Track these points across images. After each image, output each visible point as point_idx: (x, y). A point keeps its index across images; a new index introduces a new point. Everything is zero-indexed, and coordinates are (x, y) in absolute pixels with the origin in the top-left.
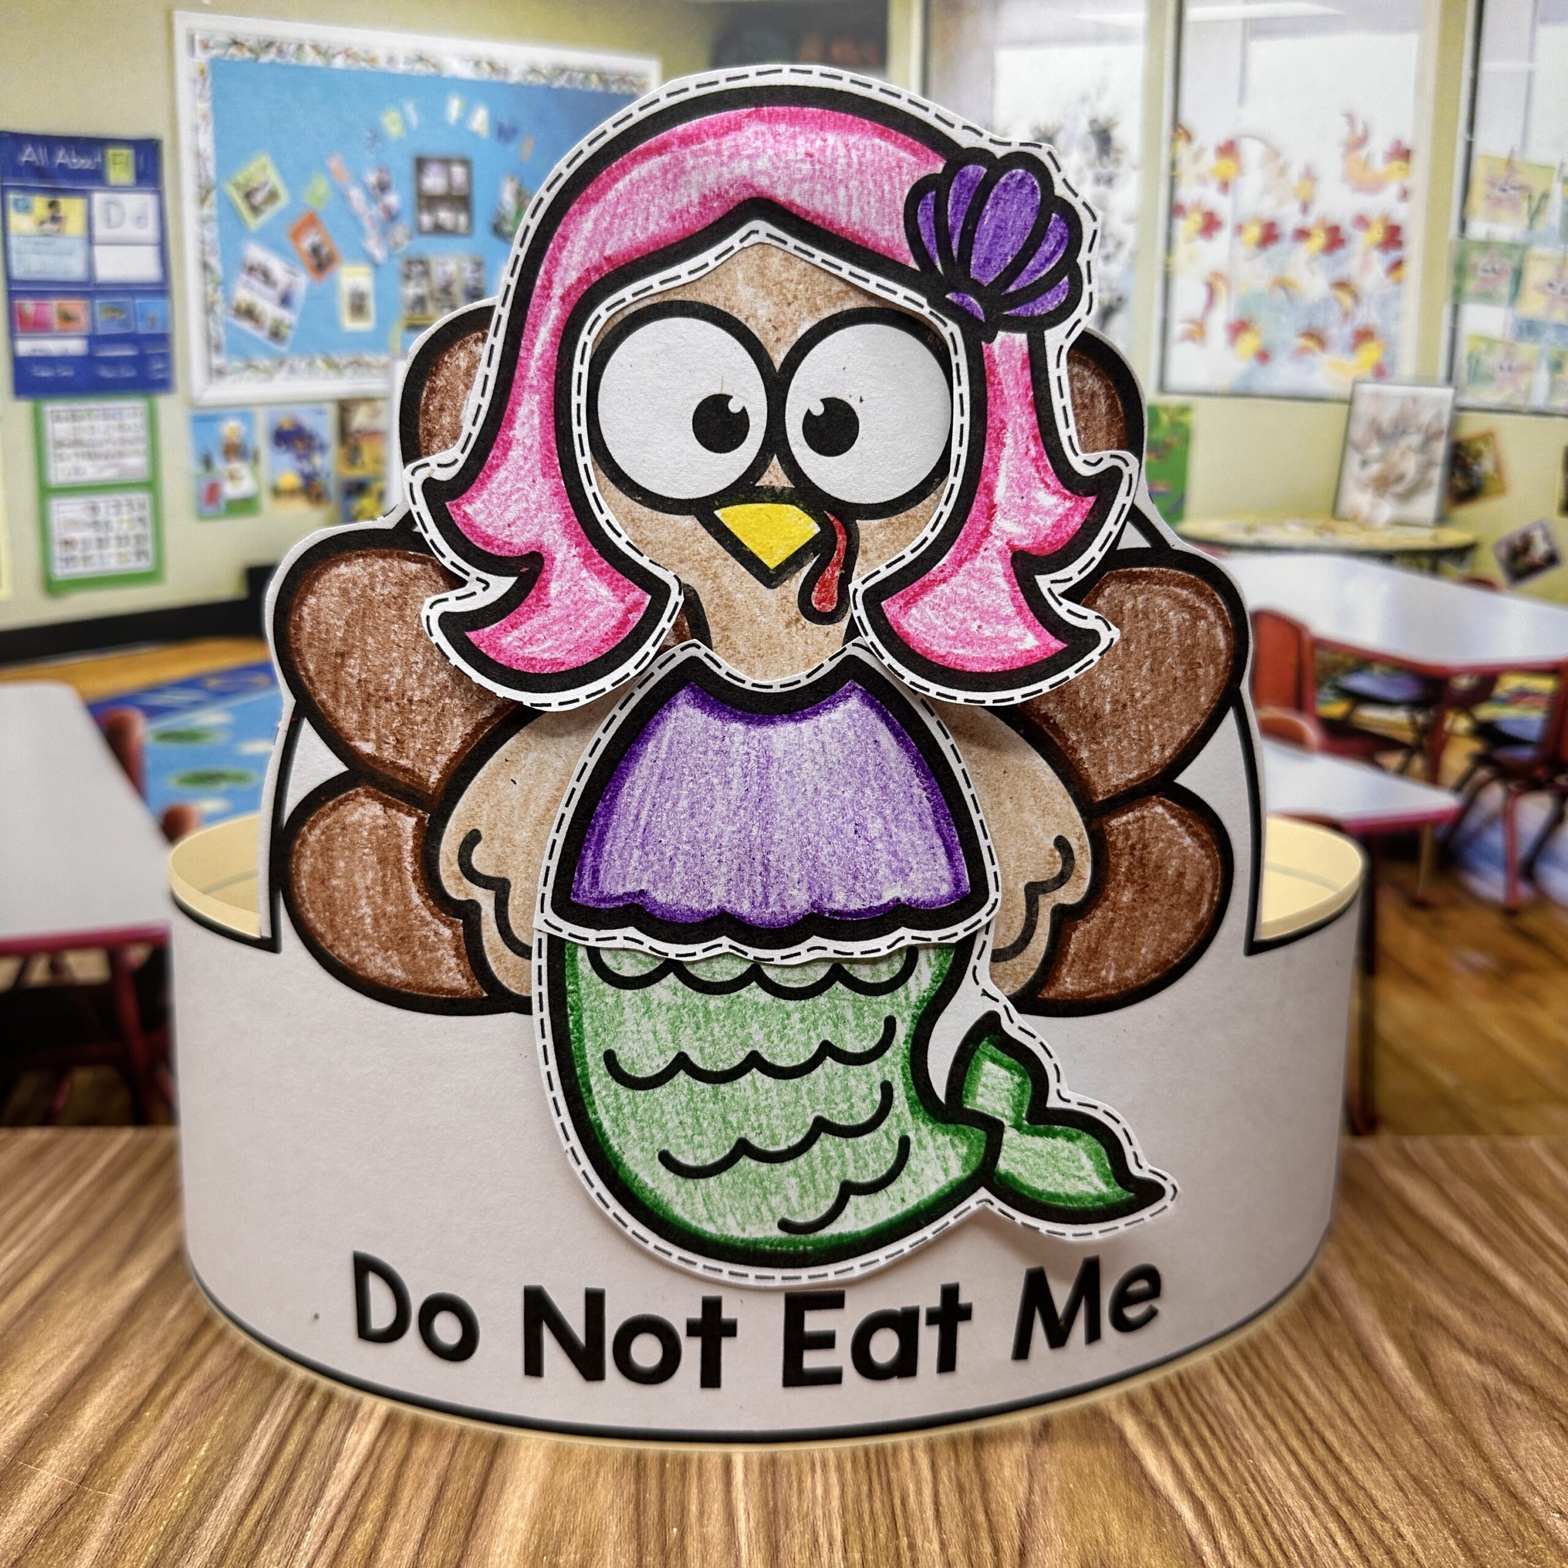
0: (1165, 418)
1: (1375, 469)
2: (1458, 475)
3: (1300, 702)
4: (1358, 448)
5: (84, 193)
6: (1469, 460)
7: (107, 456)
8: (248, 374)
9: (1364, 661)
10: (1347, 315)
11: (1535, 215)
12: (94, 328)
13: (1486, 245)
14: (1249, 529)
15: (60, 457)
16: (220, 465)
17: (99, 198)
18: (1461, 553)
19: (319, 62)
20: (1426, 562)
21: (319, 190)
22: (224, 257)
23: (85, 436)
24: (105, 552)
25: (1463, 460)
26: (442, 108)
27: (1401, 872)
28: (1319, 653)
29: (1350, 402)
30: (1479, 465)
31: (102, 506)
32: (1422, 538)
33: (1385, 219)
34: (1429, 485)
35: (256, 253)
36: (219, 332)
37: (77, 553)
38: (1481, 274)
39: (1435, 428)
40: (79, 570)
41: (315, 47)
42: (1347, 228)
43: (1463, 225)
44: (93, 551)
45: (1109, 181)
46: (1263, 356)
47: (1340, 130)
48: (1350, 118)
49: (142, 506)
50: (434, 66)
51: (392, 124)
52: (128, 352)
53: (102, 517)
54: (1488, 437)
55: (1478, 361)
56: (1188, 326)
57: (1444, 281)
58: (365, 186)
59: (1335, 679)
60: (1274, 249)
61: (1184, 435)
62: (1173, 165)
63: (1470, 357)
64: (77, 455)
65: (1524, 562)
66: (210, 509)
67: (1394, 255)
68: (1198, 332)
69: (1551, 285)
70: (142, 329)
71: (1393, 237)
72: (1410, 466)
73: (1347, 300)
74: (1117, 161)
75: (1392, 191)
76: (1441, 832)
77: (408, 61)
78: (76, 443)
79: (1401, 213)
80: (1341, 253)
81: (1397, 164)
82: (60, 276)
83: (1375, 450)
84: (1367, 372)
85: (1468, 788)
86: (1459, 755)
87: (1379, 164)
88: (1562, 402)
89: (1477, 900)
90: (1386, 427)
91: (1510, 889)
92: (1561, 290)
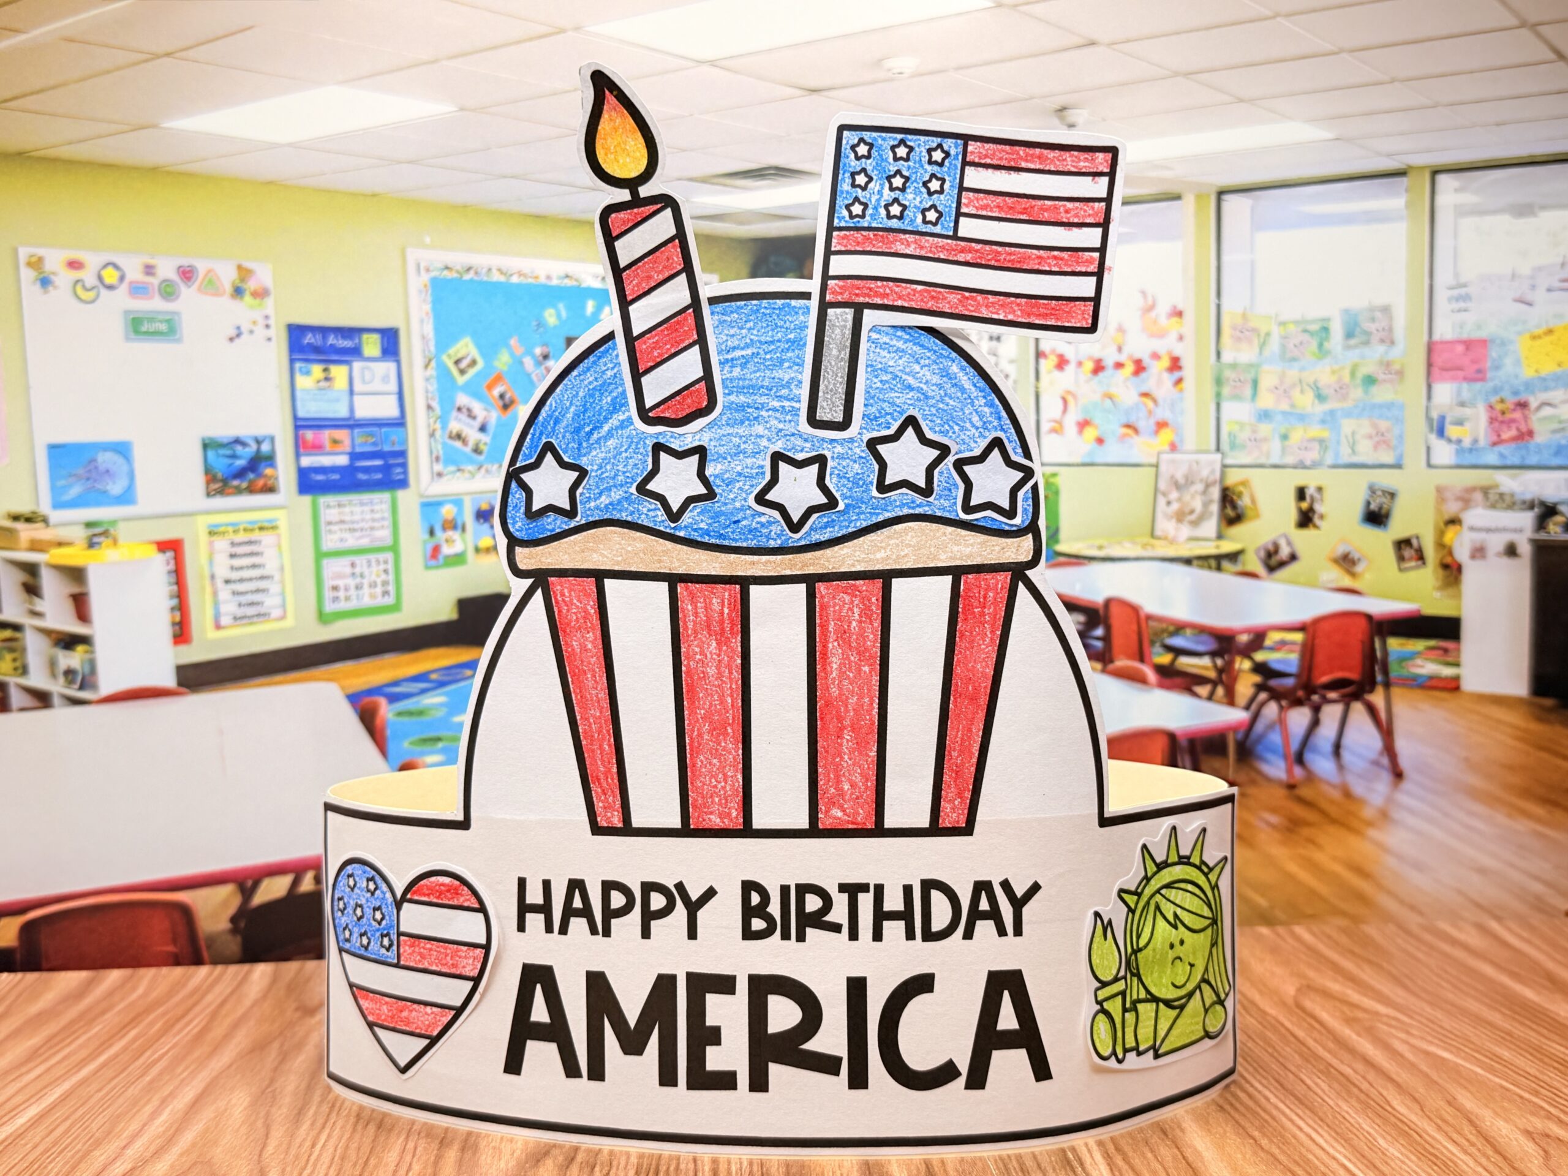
1: (1175, 506)
2: (1228, 505)
3: (1141, 656)
4: (1164, 494)
5: (348, 363)
6: (1235, 498)
7: (362, 530)
8: (458, 474)
9: (1179, 628)
10: (1150, 413)
11: (1262, 346)
12: (353, 447)
13: (1234, 366)
14: (1100, 548)
15: (330, 532)
16: (440, 535)
17: (357, 365)
18: (1233, 557)
19: (502, 279)
20: (1213, 563)
21: (503, 361)
22: (442, 402)
23: (347, 517)
24: (361, 593)
25: (1230, 498)
26: (583, 307)
28: (1151, 623)
29: (1157, 466)
30: (1241, 500)
31: (358, 562)
32: (1210, 549)
33: (1169, 353)
34: (1211, 514)
35: (463, 399)
36: (439, 449)
37: (341, 594)
38: (1232, 384)
39: (1211, 478)
40: (342, 606)
41: (499, 270)
42: (1147, 361)
43: (1219, 354)
44: (352, 593)
46: (1100, 441)
47: (1139, 303)
48: (1144, 293)
49: (386, 562)
50: (576, 280)
51: (550, 317)
52: (378, 462)
53: (358, 570)
55: (1235, 437)
56: (1053, 424)
57: (1209, 390)
58: (533, 356)
59: (1164, 639)
60: (1101, 375)
61: (1054, 491)
63: (1230, 434)
64: (341, 530)
65: (1274, 561)
66: (433, 562)
67: (1177, 375)
68: (1058, 429)
69: (1276, 388)
70: (386, 447)
71: (1175, 364)
73: (1150, 403)
75: (1173, 336)
76: (1240, 735)
77: (560, 278)
78: (341, 522)
79: (1179, 349)
80: (1143, 375)
81: (1175, 320)
82: (331, 415)
83: (1174, 495)
84: (1166, 447)
85: (1254, 707)
86: (1245, 686)
87: (1163, 320)
88: (1290, 460)
89: (1268, 779)
90: (1181, 481)
91: (1289, 771)
92: (1282, 390)
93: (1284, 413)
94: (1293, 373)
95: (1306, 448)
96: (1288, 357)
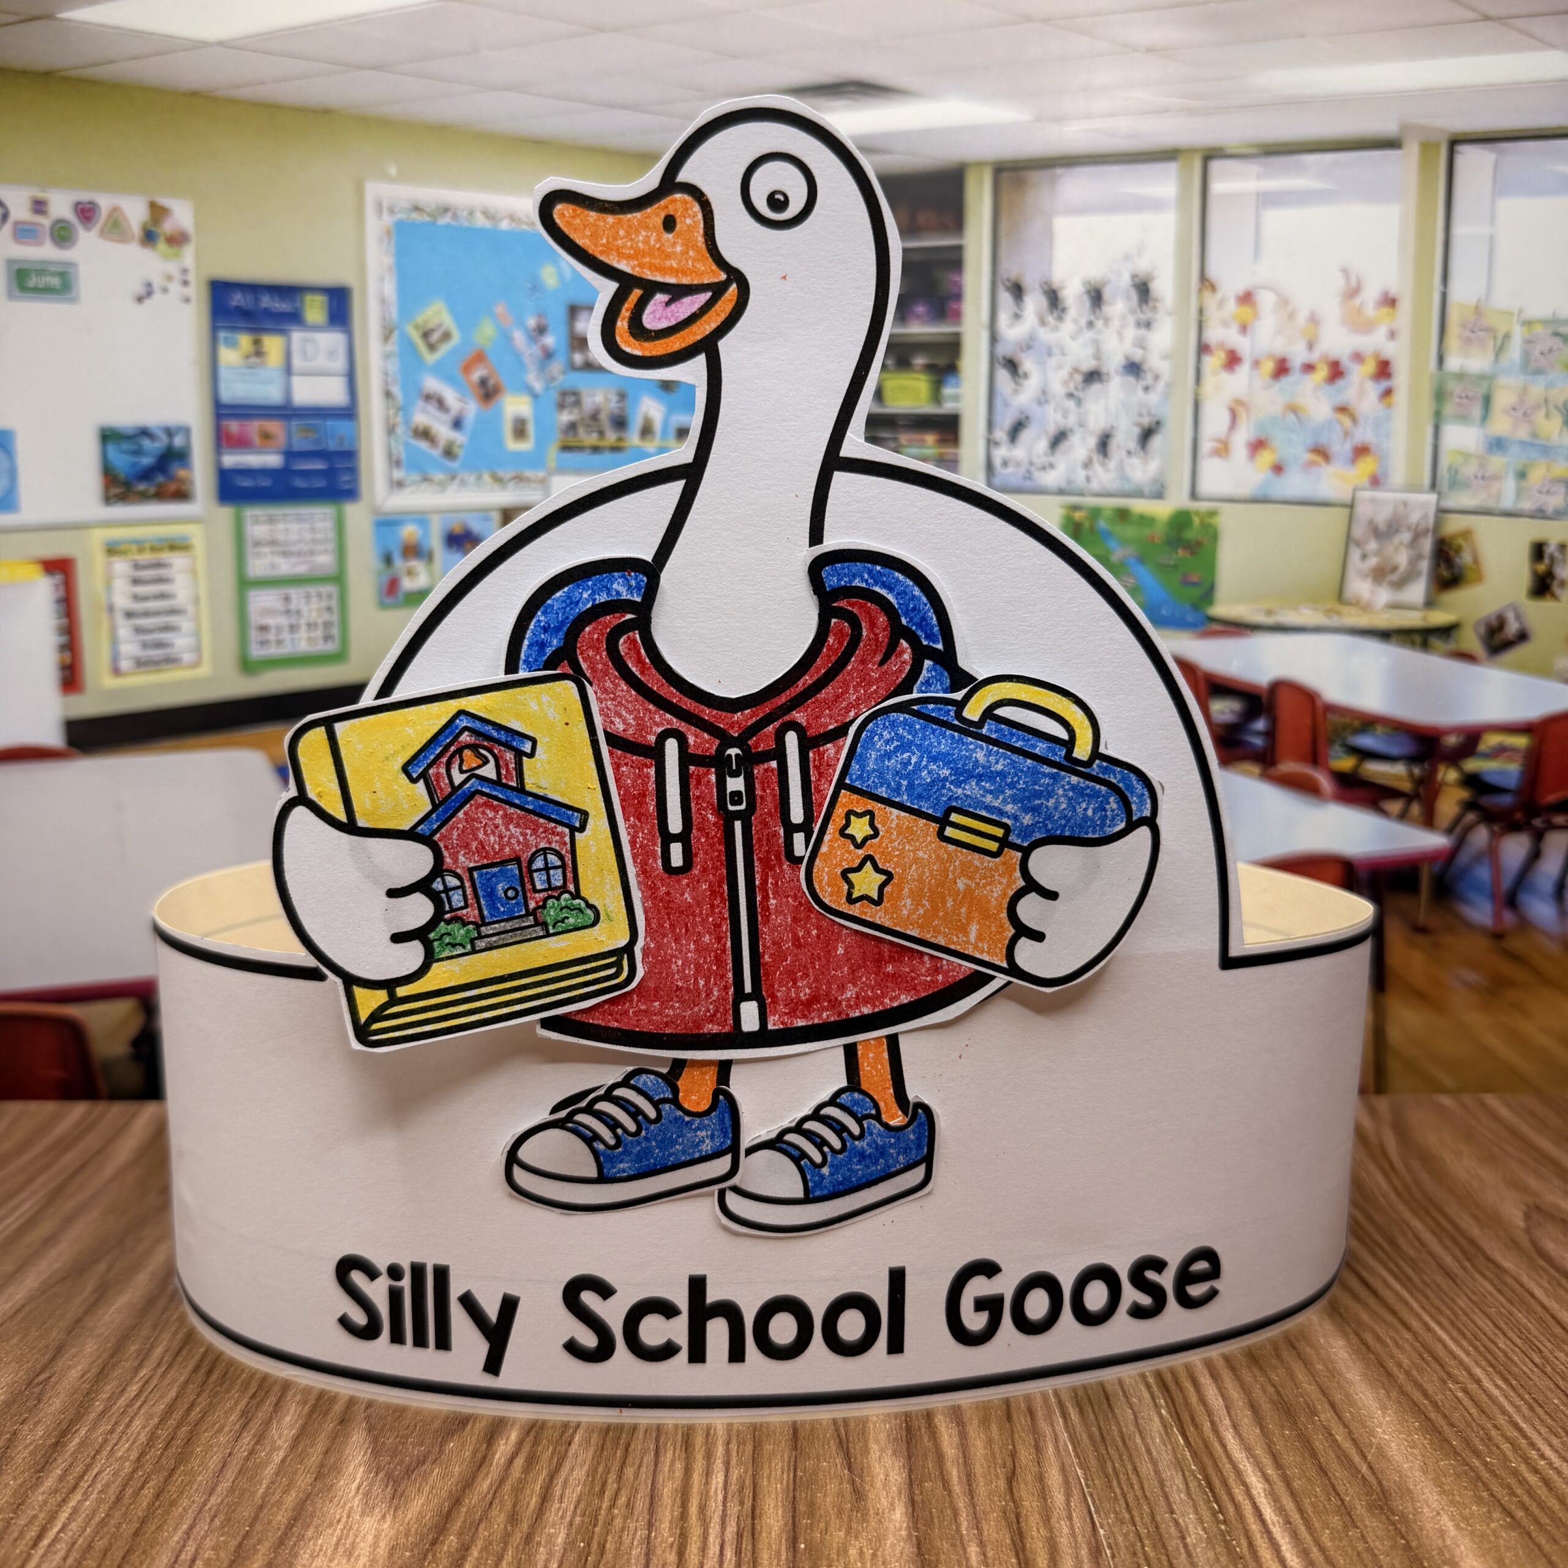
0: (1196, 520)
1: (1373, 561)
2: (1443, 566)
3: (1315, 758)
4: (1358, 544)
5: (284, 332)
6: (1452, 553)
7: (299, 554)
8: (425, 485)
9: (1368, 722)
10: (1346, 434)
12: (290, 444)
13: (1461, 376)
14: (1269, 613)
15: (258, 555)
16: (400, 565)
17: (297, 336)
18: (1446, 631)
19: (488, 224)
20: (1418, 639)
21: (486, 334)
22: (405, 388)
23: (281, 537)
24: (297, 636)
25: (1447, 553)
27: (1402, 902)
28: (1331, 717)
29: (1351, 506)
30: (1460, 557)
31: (293, 595)
32: (1414, 619)
33: (1376, 355)
34: (1419, 574)
35: (432, 385)
36: (400, 451)
37: (272, 636)
38: (1457, 400)
39: (1422, 526)
40: (273, 651)
41: (485, 212)
42: (1346, 363)
43: (1441, 360)
44: (286, 635)
45: (1148, 325)
46: (1278, 469)
47: (1338, 283)
48: (1346, 273)
49: (329, 597)
51: (550, 277)
52: (321, 465)
53: (293, 606)
54: (1467, 534)
55: (1456, 472)
56: (1216, 444)
57: (1427, 405)
58: (526, 329)
59: (1344, 738)
60: (1285, 381)
61: (1213, 536)
62: (1201, 311)
63: (1450, 469)
64: (273, 553)
66: (390, 600)
67: (1384, 384)
68: (1223, 449)
69: (1514, 409)
70: (332, 445)
71: (1384, 370)
72: (1402, 559)
73: (1347, 421)
74: (1155, 308)
75: (1381, 333)
76: (1437, 867)
78: (273, 543)
79: (1390, 350)
80: (1341, 383)
81: (1385, 310)
82: (261, 401)
83: (1372, 546)
84: (1365, 481)
85: (1458, 830)
86: (1449, 804)
87: (1370, 310)
88: (1527, 505)
89: (1469, 925)
90: (1382, 527)
91: (1497, 916)
92: (1522, 412)
93: (1523, 444)
94: (1537, 389)
95: (1548, 492)
96: (1531, 367)
